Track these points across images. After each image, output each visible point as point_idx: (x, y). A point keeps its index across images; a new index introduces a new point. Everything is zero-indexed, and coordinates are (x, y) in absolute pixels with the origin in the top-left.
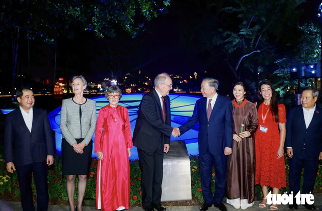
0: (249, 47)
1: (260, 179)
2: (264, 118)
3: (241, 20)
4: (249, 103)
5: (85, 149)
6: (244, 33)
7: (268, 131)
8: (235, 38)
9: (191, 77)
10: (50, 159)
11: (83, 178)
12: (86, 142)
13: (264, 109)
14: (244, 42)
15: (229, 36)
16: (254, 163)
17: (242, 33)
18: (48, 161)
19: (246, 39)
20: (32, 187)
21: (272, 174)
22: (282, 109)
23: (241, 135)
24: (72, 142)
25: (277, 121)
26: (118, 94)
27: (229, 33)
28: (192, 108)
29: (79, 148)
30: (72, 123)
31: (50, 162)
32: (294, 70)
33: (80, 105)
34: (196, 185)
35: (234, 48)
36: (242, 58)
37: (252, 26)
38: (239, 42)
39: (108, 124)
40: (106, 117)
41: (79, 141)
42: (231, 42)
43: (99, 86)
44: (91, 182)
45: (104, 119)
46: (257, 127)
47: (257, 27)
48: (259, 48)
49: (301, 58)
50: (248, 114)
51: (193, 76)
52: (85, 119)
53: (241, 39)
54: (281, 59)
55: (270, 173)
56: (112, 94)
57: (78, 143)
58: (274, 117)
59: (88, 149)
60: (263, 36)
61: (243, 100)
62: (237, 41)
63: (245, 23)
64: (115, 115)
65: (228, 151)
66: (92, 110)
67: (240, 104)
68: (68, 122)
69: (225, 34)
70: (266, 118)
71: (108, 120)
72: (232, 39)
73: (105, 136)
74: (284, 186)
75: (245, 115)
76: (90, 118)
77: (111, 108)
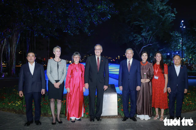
0: (146, 42)
1: (154, 105)
2: (157, 71)
3: (142, 29)
4: (149, 63)
5: (60, 86)
6: (144, 35)
7: (158, 78)
8: (139, 38)
9: (117, 58)
10: (43, 91)
11: (59, 101)
12: (61, 82)
13: (156, 66)
14: (144, 40)
15: (136, 36)
16: (152, 95)
17: (142, 35)
18: (42, 92)
19: (145, 38)
20: (33, 107)
21: (161, 102)
22: (166, 67)
23: (145, 81)
24: (53, 82)
25: (163, 73)
26: (79, 56)
27: (136, 35)
28: (118, 70)
29: (57, 85)
30: (53, 72)
31: (43, 93)
32: (168, 54)
33: (58, 62)
34: (120, 108)
35: (139, 42)
36: (143, 48)
37: (148, 31)
38: (141, 40)
39: (73, 73)
40: (72, 69)
41: (57, 81)
42: (137, 40)
43: (70, 62)
44: (64, 105)
45: (71, 70)
46: (153, 76)
47: (150, 32)
48: (151, 43)
49: (171, 48)
50: (149, 69)
51: (118, 58)
52: (60, 70)
53: (142, 38)
54: (162, 49)
55: (160, 101)
56: (75, 56)
57: (56, 83)
58: (162, 71)
59: (62, 86)
60: (153, 37)
61: (146, 62)
62: (140, 39)
63: (144, 30)
64: (77, 68)
65: (138, 88)
66: (64, 65)
67: (144, 63)
68: (51, 72)
69: (134, 36)
70: (158, 72)
71: (73, 70)
72: (138, 38)
73: (72, 79)
74: (167, 108)
75: (147, 69)
76: (63, 69)
77: (75, 64)
